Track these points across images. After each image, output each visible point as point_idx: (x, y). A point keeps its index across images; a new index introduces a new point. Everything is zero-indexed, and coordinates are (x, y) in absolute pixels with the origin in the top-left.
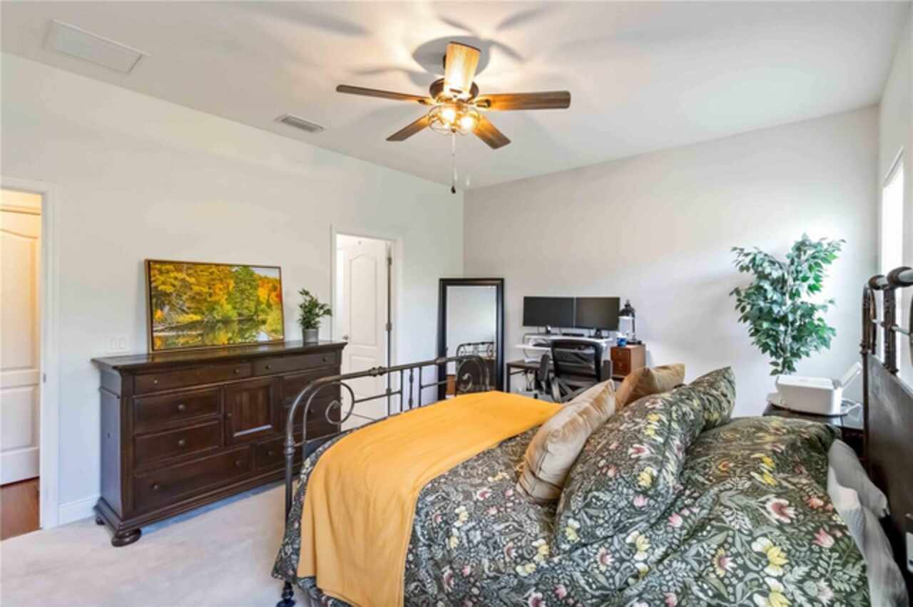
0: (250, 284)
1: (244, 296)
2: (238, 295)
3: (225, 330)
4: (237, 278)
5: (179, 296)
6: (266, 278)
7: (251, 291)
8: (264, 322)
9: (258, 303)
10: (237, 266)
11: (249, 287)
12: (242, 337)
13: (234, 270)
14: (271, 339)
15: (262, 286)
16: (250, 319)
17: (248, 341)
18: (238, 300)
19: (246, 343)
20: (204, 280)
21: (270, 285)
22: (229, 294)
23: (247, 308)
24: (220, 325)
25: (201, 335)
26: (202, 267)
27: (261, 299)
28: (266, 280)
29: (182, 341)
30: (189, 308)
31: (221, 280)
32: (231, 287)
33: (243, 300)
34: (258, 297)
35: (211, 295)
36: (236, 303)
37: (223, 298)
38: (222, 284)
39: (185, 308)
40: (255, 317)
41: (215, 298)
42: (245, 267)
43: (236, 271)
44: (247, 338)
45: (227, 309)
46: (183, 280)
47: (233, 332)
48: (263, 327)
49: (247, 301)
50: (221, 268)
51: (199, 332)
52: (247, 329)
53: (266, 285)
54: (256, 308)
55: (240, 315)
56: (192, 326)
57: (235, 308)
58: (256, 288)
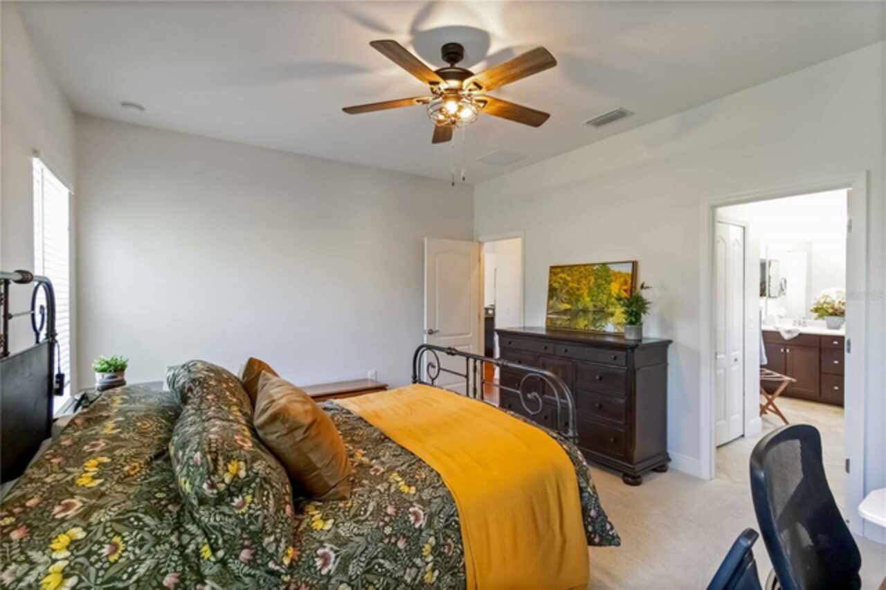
0: (605, 280)
1: (600, 291)
2: (595, 289)
3: (584, 318)
4: (596, 274)
5: (561, 290)
6: (619, 273)
7: (606, 286)
8: (612, 315)
9: (610, 295)
10: (598, 264)
11: (604, 282)
12: (594, 326)
13: (595, 268)
14: (616, 331)
15: (615, 281)
16: (602, 310)
17: (598, 329)
18: (596, 293)
19: (596, 331)
20: (576, 278)
21: (622, 279)
22: (590, 289)
23: (600, 301)
24: (581, 313)
25: (569, 320)
26: (575, 268)
27: (613, 293)
28: (619, 275)
29: (559, 322)
30: (565, 299)
31: (586, 278)
32: (592, 283)
33: (599, 293)
34: (610, 290)
35: (578, 289)
36: (593, 296)
37: (585, 292)
38: (586, 280)
39: (563, 299)
40: (606, 309)
41: (581, 292)
42: (604, 264)
43: (597, 269)
44: (597, 327)
45: (587, 301)
46: (565, 279)
47: (589, 320)
48: (611, 319)
49: (601, 294)
50: (587, 267)
51: (569, 317)
52: (599, 319)
53: (618, 281)
54: (607, 301)
55: (595, 306)
56: (565, 312)
57: (592, 300)
58: (609, 283)
